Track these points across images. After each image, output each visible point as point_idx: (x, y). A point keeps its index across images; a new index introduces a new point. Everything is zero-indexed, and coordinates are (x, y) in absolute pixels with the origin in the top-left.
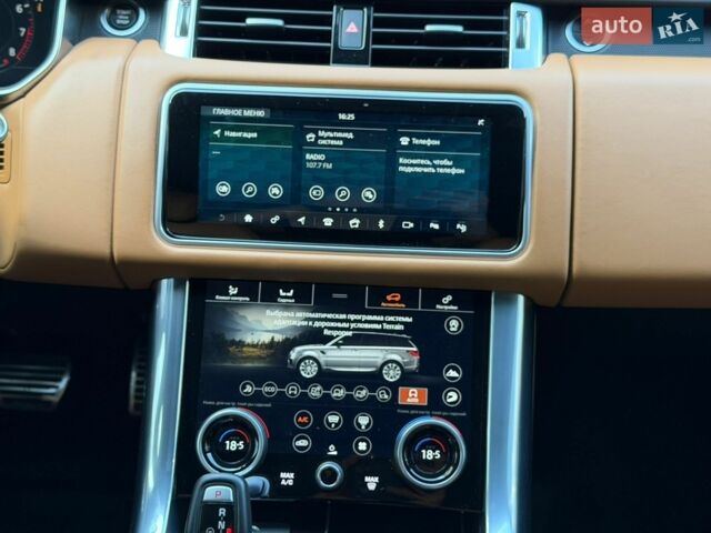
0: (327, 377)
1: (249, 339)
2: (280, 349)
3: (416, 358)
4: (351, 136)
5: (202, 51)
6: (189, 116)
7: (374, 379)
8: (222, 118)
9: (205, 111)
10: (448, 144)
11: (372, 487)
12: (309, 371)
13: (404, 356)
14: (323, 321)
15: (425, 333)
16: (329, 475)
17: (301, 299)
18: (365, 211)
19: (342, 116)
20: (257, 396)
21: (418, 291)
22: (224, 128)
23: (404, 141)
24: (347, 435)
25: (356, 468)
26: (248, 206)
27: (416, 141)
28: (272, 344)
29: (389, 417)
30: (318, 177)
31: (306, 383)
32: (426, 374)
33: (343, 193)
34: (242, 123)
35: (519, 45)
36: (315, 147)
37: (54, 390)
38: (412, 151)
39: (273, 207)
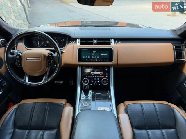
0: (94, 75)
1: (87, 72)
2: (90, 73)
4: (96, 52)
5: (81, 44)
6: (80, 50)
7: (99, 75)
9: (82, 50)
10: (105, 52)
11: (99, 85)
12: (93, 74)
13: (102, 73)
14: (94, 70)
15: (104, 70)
16: (95, 84)
17: (91, 68)
18: (98, 59)
19: (95, 50)
20: (88, 77)
21: (103, 66)
24: (97, 80)
25: (98, 83)
26: (86, 59)
28: (89, 72)
29: (101, 78)
30: (93, 56)
31: (92, 76)
32: (104, 74)
33: (95, 57)
34: (85, 51)
35: (112, 42)
36: (92, 53)
37: (62, 82)
38: (102, 53)
39: (89, 59)
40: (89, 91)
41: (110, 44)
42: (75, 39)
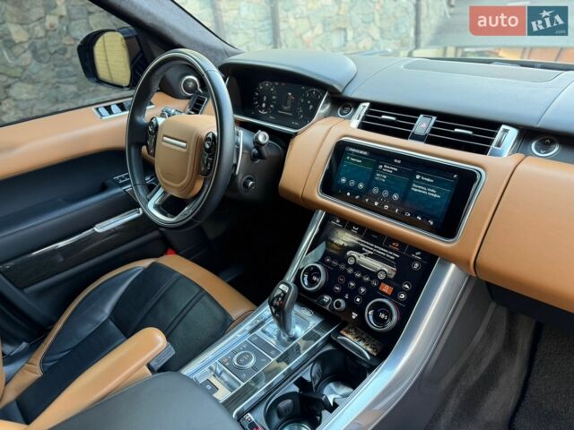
0: (357, 267)
1: (335, 241)
2: (345, 249)
3: (394, 273)
4: (396, 169)
5: (360, 126)
6: (341, 149)
7: (373, 275)
8: (351, 152)
9: (348, 149)
10: (436, 183)
11: (354, 317)
12: (351, 262)
13: (390, 270)
14: (364, 244)
15: (402, 265)
16: (338, 304)
17: (359, 233)
18: (391, 202)
19: (396, 161)
20: (329, 264)
21: (407, 247)
22: (351, 156)
23: (418, 177)
24: (355, 292)
25: (352, 307)
26: (350, 189)
27: (423, 178)
28: (343, 246)
29: (373, 292)
30: (378, 184)
31: (348, 266)
32: (396, 282)
33: (386, 193)
34: (358, 156)
36: (381, 171)
38: (420, 182)
39: (358, 192)
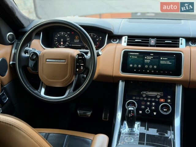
0: (147, 97)
3: (163, 94)
4: (152, 57)
5: (128, 45)
6: (126, 54)
7: (155, 97)
8: (132, 54)
9: (129, 53)
10: (169, 59)
11: (155, 114)
13: (161, 94)
16: (148, 111)
18: (154, 69)
19: (151, 54)
20: (136, 99)
22: (132, 56)
23: (161, 58)
24: (150, 106)
25: (152, 111)
26: (135, 68)
27: (163, 58)
29: (158, 103)
30: (147, 64)
31: (144, 97)
32: (165, 97)
33: (151, 67)
34: (135, 55)
35: (181, 44)
36: (146, 59)
37: (89, 114)
38: (163, 60)
39: (139, 68)
40: (136, 123)
41: (178, 47)
42: (119, 37)
